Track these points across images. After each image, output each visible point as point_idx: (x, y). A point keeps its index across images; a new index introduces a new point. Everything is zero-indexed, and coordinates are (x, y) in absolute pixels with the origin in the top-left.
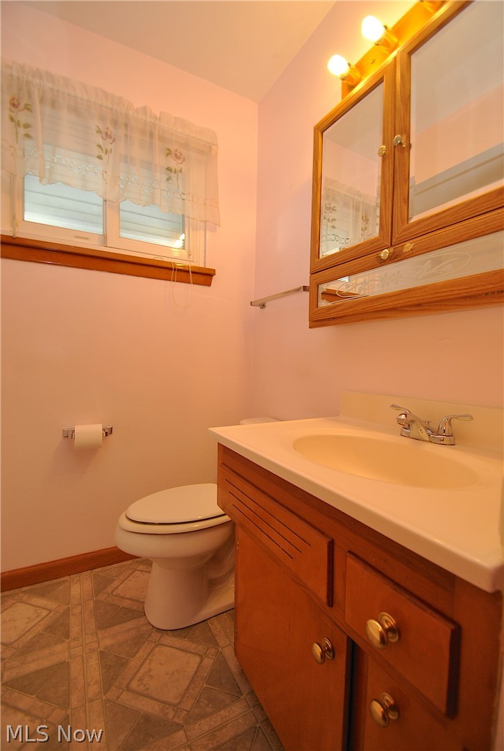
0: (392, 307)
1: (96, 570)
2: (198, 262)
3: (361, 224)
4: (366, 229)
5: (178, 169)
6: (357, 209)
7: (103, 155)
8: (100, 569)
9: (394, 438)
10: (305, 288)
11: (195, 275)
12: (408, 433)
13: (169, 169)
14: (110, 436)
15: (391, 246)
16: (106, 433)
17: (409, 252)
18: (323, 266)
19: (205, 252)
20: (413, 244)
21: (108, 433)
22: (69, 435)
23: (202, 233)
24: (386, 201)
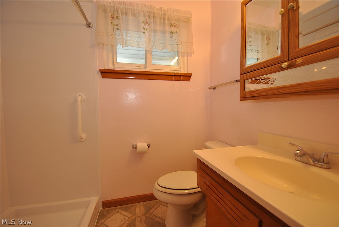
0: (289, 92)
1: (145, 202)
2: (184, 71)
3: (265, 41)
4: (268, 44)
5: (175, 31)
6: (263, 34)
7: (145, 31)
8: (146, 202)
9: (292, 162)
10: (237, 81)
11: (183, 77)
12: (301, 159)
13: (171, 32)
14: (149, 147)
15: (289, 60)
16: (148, 146)
17: (300, 64)
18: (248, 71)
19: (187, 66)
20: (302, 60)
21: (149, 146)
22: (135, 147)
23: (186, 58)
24: (284, 37)
